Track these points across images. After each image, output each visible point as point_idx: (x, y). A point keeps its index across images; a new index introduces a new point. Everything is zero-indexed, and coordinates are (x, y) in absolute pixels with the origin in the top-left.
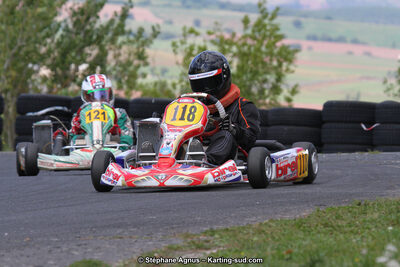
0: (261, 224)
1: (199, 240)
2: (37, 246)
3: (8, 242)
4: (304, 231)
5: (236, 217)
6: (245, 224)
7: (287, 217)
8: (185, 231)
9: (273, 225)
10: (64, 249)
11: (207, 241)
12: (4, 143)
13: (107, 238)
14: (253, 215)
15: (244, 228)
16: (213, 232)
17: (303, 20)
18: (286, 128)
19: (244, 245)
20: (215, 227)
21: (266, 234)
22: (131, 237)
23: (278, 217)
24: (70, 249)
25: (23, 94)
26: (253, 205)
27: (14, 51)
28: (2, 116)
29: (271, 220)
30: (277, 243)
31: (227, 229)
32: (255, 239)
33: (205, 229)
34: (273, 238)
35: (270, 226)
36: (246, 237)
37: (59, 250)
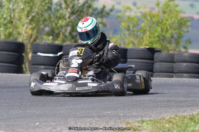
0: (170, 118)
1: (135, 126)
2: (43, 127)
3: (27, 125)
4: (195, 122)
5: (155, 113)
6: (161, 117)
7: (185, 114)
8: (127, 120)
9: (177, 118)
10: (58, 129)
11: (139, 127)
12: (24, 69)
13: (83, 124)
14: (166, 112)
15: (160, 120)
16: (143, 122)
17: (195, 3)
18: (184, 64)
19: (160, 129)
20: (144, 119)
21: (173, 123)
22: (96, 123)
23: (180, 114)
24: (62, 130)
25: (35, 43)
26: (166, 107)
27: (30, 18)
28: (23, 54)
29: (176, 116)
30: (180, 129)
31: (151, 120)
32: (167, 126)
33: (138, 120)
34: (177, 125)
35: (175, 119)
36: (162, 125)
37: (55, 130)
